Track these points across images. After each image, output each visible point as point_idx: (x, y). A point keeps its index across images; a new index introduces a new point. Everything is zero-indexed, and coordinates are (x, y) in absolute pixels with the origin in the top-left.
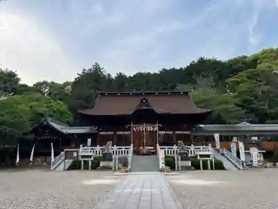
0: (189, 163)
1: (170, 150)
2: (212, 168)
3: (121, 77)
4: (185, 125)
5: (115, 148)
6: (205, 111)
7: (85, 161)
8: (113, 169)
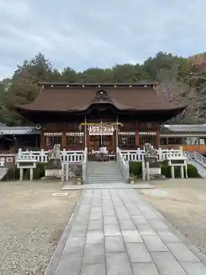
0: (159, 171)
1: (132, 154)
3: (69, 73)
4: (149, 125)
5: (64, 153)
6: (175, 107)
7: (25, 170)
8: (62, 180)
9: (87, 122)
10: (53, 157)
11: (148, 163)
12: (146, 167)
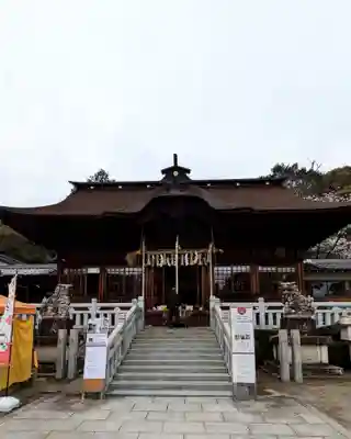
4: (281, 252)
8: (59, 375)
9: (148, 249)
10: (50, 314)
11: (296, 333)
12: (291, 344)
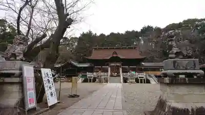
0: (134, 80)
1: (126, 75)
2: (144, 83)
6: (143, 57)
7: (90, 79)
